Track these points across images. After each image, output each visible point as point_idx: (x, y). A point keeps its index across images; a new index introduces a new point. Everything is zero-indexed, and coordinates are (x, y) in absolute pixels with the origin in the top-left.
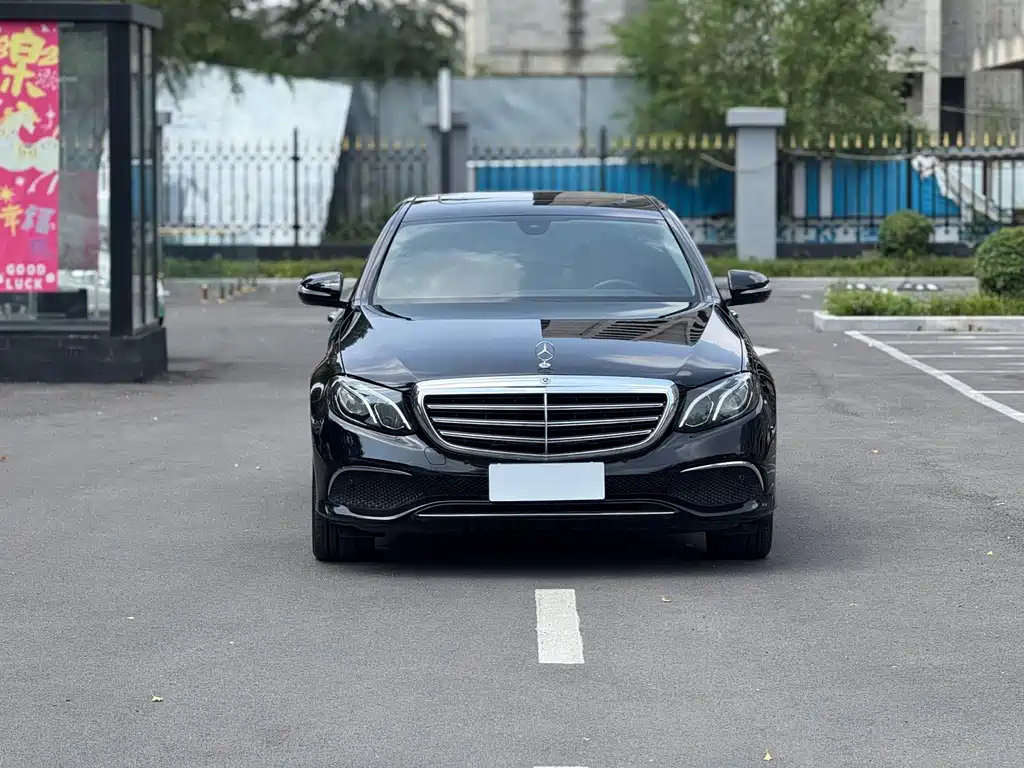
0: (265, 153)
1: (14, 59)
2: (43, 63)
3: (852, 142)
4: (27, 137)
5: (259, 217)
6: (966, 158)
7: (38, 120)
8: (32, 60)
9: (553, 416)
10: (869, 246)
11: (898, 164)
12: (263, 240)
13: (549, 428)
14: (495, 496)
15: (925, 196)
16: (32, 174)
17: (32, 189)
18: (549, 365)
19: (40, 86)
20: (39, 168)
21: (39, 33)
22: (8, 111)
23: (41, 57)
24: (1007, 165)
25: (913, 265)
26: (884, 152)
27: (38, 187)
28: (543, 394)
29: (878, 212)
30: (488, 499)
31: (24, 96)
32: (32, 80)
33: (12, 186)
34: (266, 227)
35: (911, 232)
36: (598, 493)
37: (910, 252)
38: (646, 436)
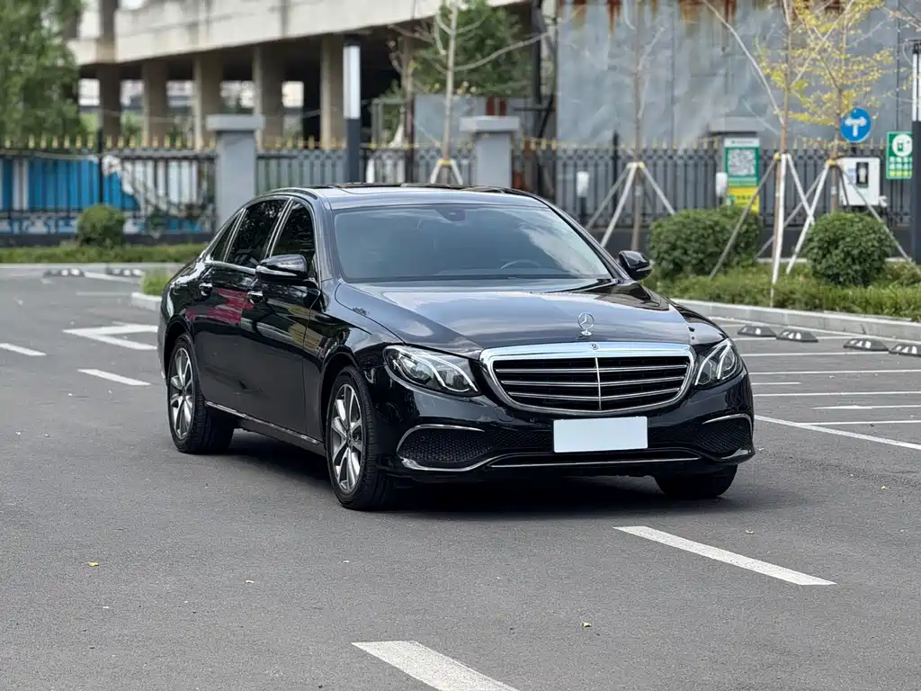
3: (49, 143)
6: (139, 158)
9: (605, 377)
10: (67, 237)
11: (91, 163)
13: (601, 388)
14: (560, 446)
15: (114, 192)
18: (590, 334)
24: (173, 164)
25: (112, 253)
26: (80, 152)
28: (594, 359)
29: (74, 205)
30: (553, 450)
35: (110, 223)
36: (642, 443)
37: (108, 242)
38: (676, 393)
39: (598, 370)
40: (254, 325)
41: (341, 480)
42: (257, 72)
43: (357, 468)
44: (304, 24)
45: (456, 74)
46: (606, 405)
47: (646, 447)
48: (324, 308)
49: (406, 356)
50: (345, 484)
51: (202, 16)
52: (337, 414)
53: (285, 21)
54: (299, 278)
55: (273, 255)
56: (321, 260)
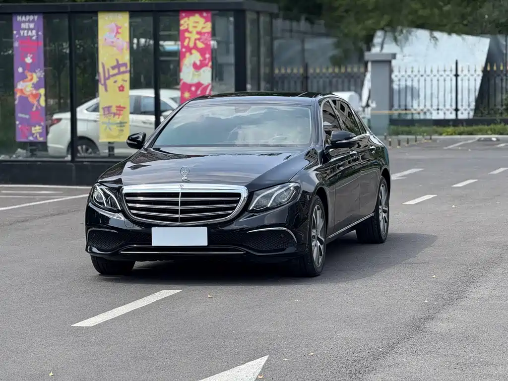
0: (442, 73)
1: (191, 29)
2: (204, 31)
4: (197, 67)
5: (438, 105)
7: (202, 59)
8: (199, 29)
9: (183, 203)
12: (441, 116)
13: (181, 210)
14: (155, 243)
16: (198, 85)
17: (199, 92)
19: (202, 42)
20: (202, 82)
21: (201, 16)
22: (188, 54)
23: (203, 28)
27: (201, 91)
28: (179, 193)
30: (151, 245)
31: (195, 47)
32: (199, 39)
33: (190, 91)
34: (441, 110)
36: (204, 242)
38: (230, 214)
39: (180, 199)
46: (183, 220)
47: (206, 245)
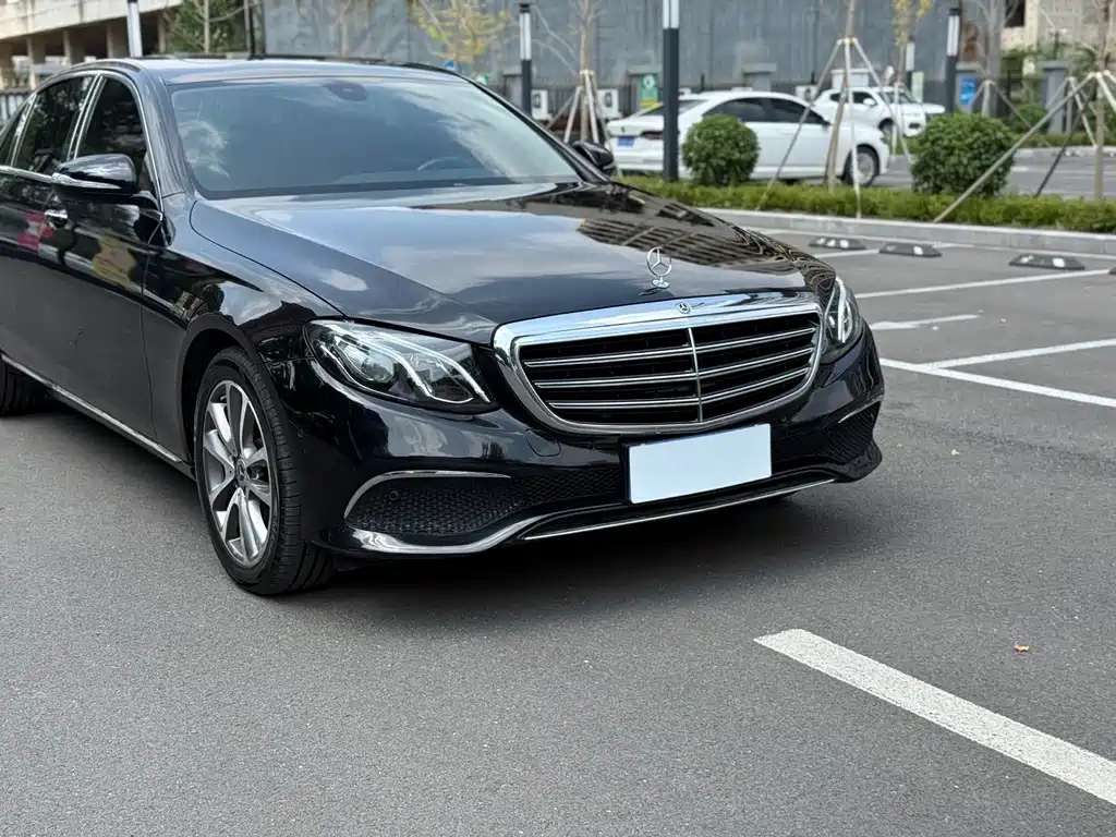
9: (707, 361)
14: (640, 493)
18: (666, 284)
28: (687, 329)
30: (630, 501)
38: (801, 378)
39: (693, 349)
40: (61, 254)
41: (228, 538)
42: (67, 50)
43: (263, 533)
44: (94, 13)
45: (211, 24)
46: (710, 411)
47: (770, 473)
48: (169, 239)
49: (346, 338)
50: (238, 544)
51: (29, 12)
52: (213, 425)
53: (81, 13)
54: (125, 191)
55: (79, 156)
56: (158, 160)
